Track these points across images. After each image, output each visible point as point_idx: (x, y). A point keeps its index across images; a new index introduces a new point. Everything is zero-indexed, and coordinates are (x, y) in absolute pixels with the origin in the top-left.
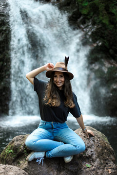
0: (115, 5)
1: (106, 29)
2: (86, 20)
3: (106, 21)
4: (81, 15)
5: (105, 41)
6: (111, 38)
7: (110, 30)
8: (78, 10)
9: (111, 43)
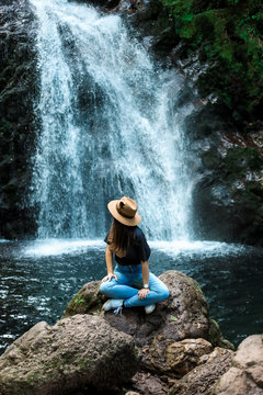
0: (245, 22)
1: (227, 71)
2: (189, 51)
3: (227, 55)
4: (178, 39)
5: (225, 94)
6: (236, 88)
7: (234, 73)
8: (173, 30)
9: (237, 99)
